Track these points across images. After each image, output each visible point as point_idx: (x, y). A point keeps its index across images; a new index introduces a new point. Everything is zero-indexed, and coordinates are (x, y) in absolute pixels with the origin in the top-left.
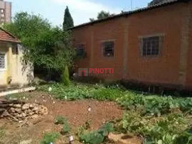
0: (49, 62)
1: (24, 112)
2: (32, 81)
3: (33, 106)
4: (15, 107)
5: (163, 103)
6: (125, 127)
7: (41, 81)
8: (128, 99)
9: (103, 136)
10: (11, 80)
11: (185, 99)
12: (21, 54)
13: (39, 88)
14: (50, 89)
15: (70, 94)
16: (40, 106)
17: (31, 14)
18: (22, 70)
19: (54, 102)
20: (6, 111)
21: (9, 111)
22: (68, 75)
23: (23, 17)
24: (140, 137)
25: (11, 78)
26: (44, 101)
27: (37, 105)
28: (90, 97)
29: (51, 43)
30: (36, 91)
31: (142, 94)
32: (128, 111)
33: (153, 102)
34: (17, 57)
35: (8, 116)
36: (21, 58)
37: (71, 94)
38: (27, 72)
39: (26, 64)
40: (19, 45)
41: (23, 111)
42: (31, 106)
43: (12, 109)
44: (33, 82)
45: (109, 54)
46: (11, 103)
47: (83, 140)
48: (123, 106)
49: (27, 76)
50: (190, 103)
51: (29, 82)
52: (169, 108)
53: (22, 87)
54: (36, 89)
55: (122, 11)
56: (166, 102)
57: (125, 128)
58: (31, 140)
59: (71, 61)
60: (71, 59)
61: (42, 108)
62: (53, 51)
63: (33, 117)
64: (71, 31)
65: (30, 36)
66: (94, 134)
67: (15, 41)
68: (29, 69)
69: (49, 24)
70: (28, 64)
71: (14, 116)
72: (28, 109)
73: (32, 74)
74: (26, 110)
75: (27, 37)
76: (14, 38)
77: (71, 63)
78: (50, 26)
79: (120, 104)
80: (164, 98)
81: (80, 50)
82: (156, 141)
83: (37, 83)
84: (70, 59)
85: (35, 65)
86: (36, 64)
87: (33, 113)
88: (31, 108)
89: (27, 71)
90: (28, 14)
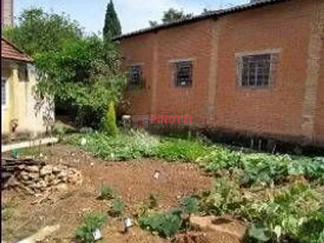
0: (82, 95)
1: (44, 179)
2: (52, 128)
3: (59, 170)
4: (28, 171)
5: (277, 167)
6: (218, 204)
7: (68, 127)
8: (217, 159)
9: (180, 218)
10: (16, 125)
11: (313, 160)
12: (33, 80)
13: (64, 139)
14: (84, 141)
15: (118, 150)
16: (70, 169)
17: (50, 13)
18: (35, 108)
19: (92, 164)
20: (13, 176)
21: (19, 177)
22: (114, 117)
23: (34, 16)
24: (243, 221)
25: (16, 122)
26: (75, 160)
27: (66, 167)
28: (154, 156)
29: (84, 63)
30: (59, 144)
31: (241, 151)
32: (219, 179)
33: (260, 164)
34: (26, 86)
35: (16, 186)
36: (33, 88)
37: (121, 150)
38: (43, 113)
39: (42, 98)
40: (29, 65)
41: (43, 177)
42: (56, 169)
43: (23, 173)
44: (54, 129)
45: (183, 83)
46: (21, 164)
47: (146, 226)
48: (208, 171)
49: (44, 118)
50: (322, 167)
51: (47, 128)
52: (288, 175)
53: (36, 138)
54: (59, 142)
55: (205, 10)
56: (281, 164)
57: (218, 206)
58: (58, 226)
59: (119, 94)
60: (119, 91)
61: (74, 173)
62: (87, 76)
63: (58, 187)
64: (118, 42)
65: (47, 51)
66: (164, 216)
67: (23, 59)
68: (48, 106)
69: (80, 30)
70: (45, 98)
71: (26, 185)
72: (50, 174)
73: (52, 115)
74: (47, 176)
75: (43, 50)
76: (22, 53)
77: (119, 97)
78: (81, 34)
79: (203, 167)
80: (277, 159)
81: (135, 75)
82: (272, 227)
83: (60, 130)
84: (116, 90)
85: (57, 100)
86: (59, 98)
87: (59, 181)
88: (54, 173)
89: (44, 110)
90: (45, 11)
